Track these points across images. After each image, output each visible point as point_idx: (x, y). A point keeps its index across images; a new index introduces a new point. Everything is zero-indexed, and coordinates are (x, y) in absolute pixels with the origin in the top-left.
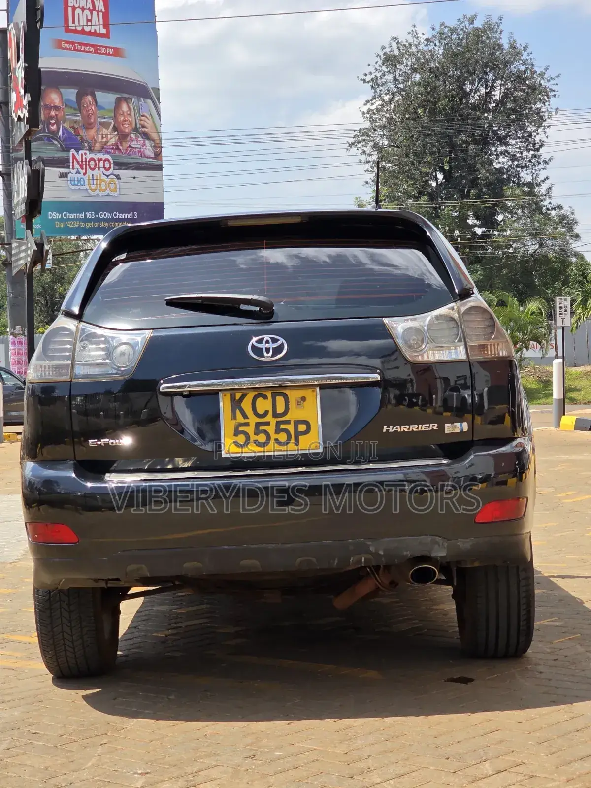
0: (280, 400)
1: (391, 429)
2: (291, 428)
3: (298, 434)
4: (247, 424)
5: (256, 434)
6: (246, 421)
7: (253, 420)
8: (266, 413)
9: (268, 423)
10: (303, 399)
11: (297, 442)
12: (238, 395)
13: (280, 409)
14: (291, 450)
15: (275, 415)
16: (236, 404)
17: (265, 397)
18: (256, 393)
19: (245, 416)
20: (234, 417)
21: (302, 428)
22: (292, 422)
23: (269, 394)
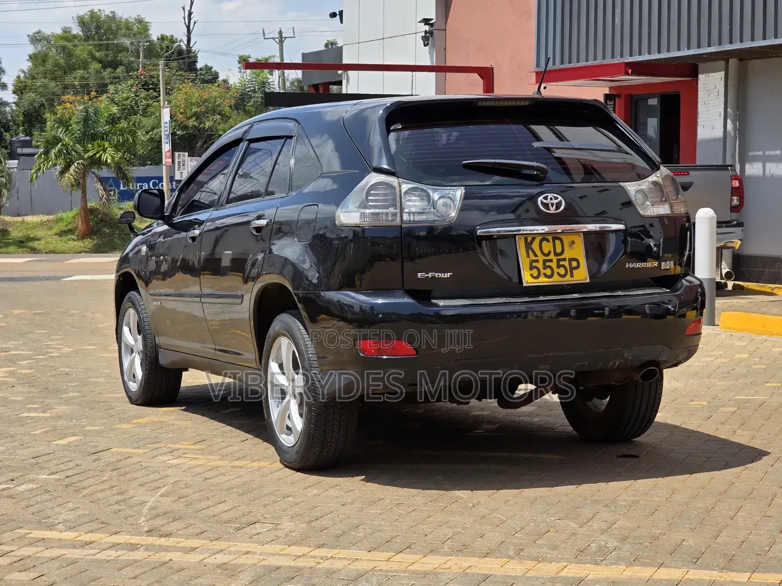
0: (558, 242)
1: (631, 266)
2: (566, 263)
3: (572, 269)
4: (537, 261)
5: (545, 268)
6: (537, 258)
7: (541, 258)
8: (550, 252)
9: (551, 261)
10: (573, 242)
11: (572, 276)
12: (529, 239)
13: (559, 250)
14: (568, 280)
15: (556, 254)
16: (528, 246)
17: (548, 241)
18: (541, 237)
19: (536, 256)
20: (528, 256)
21: (574, 264)
22: (567, 260)
23: (550, 238)
